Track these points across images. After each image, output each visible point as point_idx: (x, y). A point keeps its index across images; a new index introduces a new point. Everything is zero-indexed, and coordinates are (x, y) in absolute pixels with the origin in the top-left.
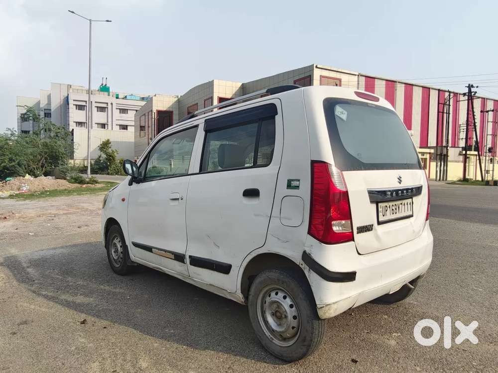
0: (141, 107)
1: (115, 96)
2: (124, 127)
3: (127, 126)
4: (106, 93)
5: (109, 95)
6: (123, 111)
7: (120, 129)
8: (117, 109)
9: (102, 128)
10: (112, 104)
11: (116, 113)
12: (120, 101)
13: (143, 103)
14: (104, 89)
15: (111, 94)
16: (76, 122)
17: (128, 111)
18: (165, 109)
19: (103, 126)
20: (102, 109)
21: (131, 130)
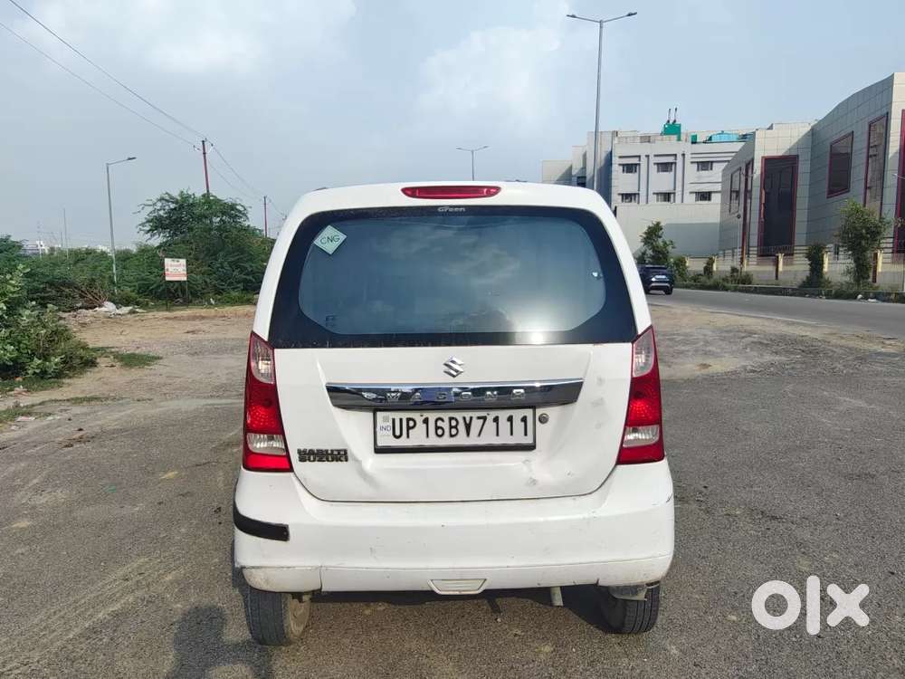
0: (733, 154)
1: (690, 139)
2: (705, 196)
3: (710, 193)
4: (675, 137)
5: (679, 139)
6: (705, 165)
7: (697, 200)
8: (692, 163)
9: (665, 201)
10: (683, 155)
11: (691, 169)
12: (697, 148)
13: (738, 146)
14: (672, 129)
15: (683, 137)
16: (622, 195)
17: (714, 164)
18: (780, 153)
19: (667, 197)
20: (665, 167)
21: (716, 198)
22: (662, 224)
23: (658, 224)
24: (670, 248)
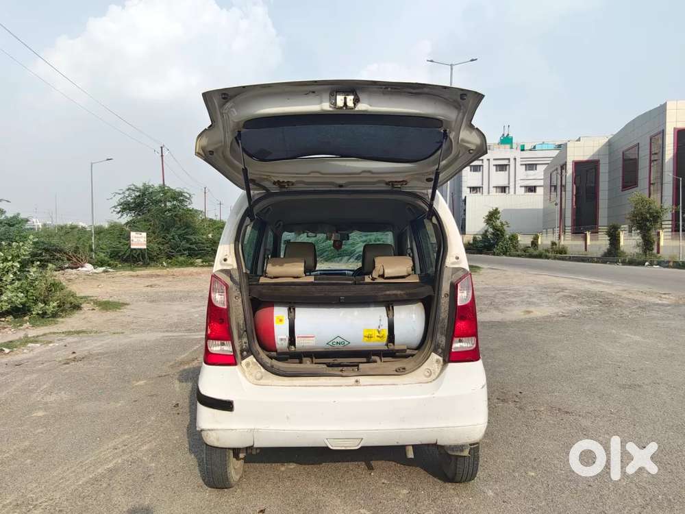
0: (551, 159)
1: (519, 148)
2: (532, 189)
3: (535, 187)
4: (508, 146)
5: (511, 148)
6: (531, 167)
7: (526, 192)
8: (521, 165)
9: (502, 192)
10: (515, 159)
11: (521, 170)
12: (526, 154)
13: (555, 153)
14: (506, 140)
15: (514, 146)
16: (470, 188)
17: (538, 166)
18: (585, 158)
19: (503, 189)
20: (502, 168)
21: (540, 191)
22: (500, 210)
23: (497, 209)
24: (505, 227)
